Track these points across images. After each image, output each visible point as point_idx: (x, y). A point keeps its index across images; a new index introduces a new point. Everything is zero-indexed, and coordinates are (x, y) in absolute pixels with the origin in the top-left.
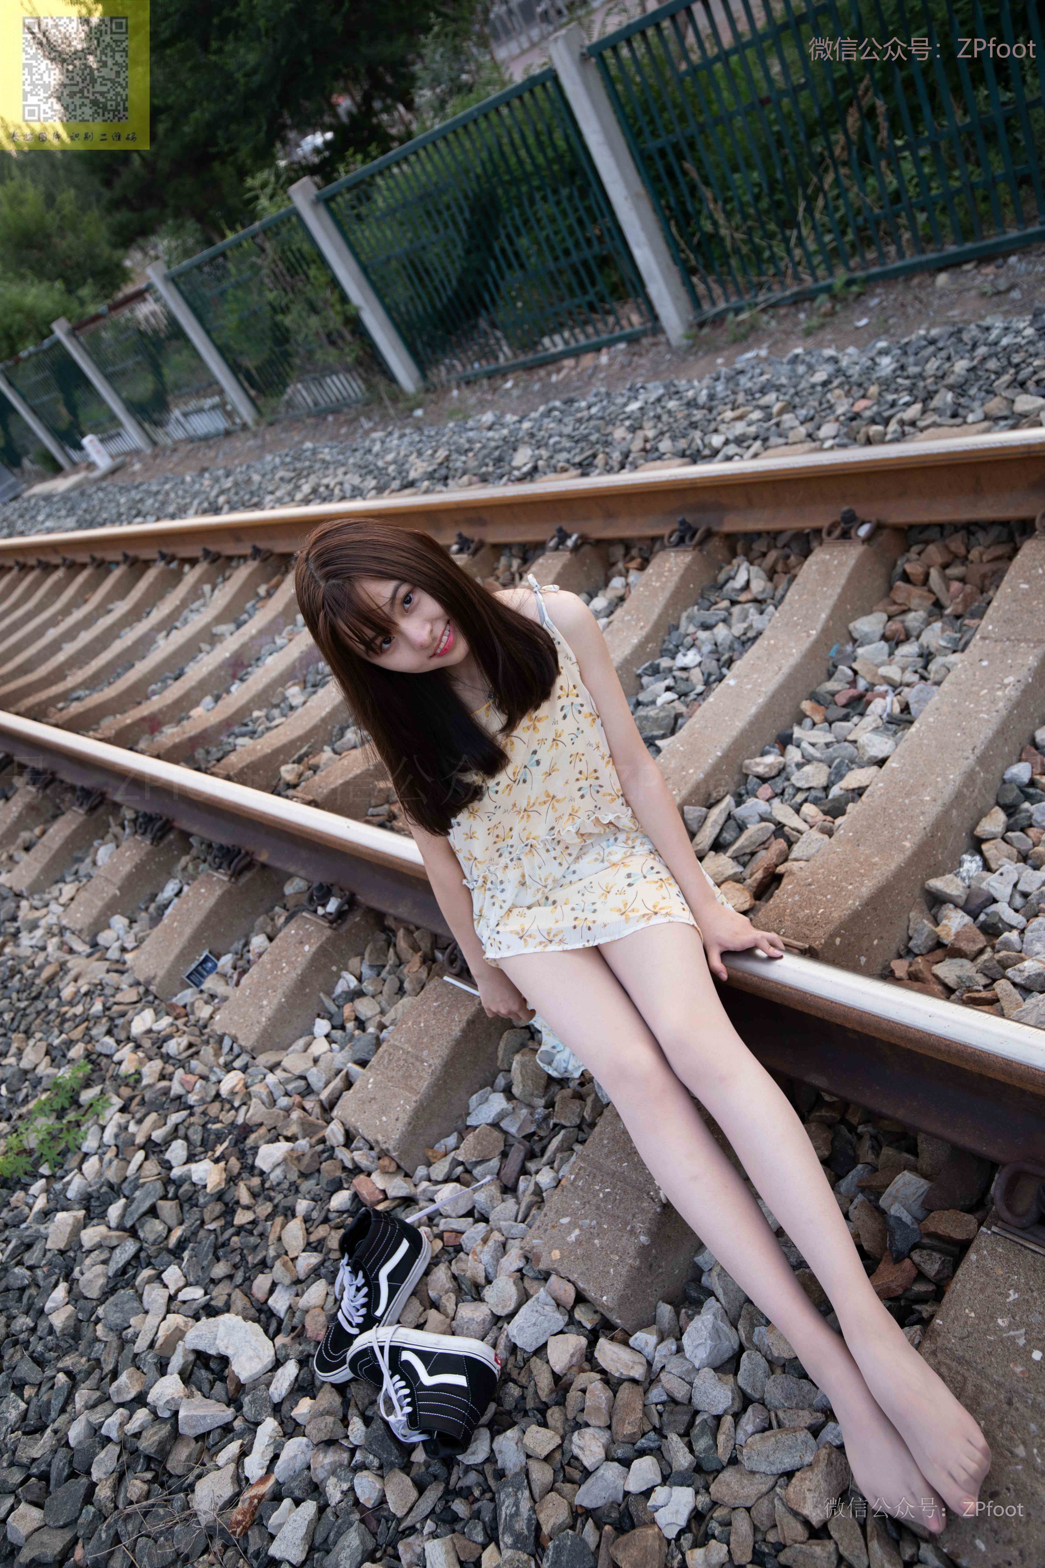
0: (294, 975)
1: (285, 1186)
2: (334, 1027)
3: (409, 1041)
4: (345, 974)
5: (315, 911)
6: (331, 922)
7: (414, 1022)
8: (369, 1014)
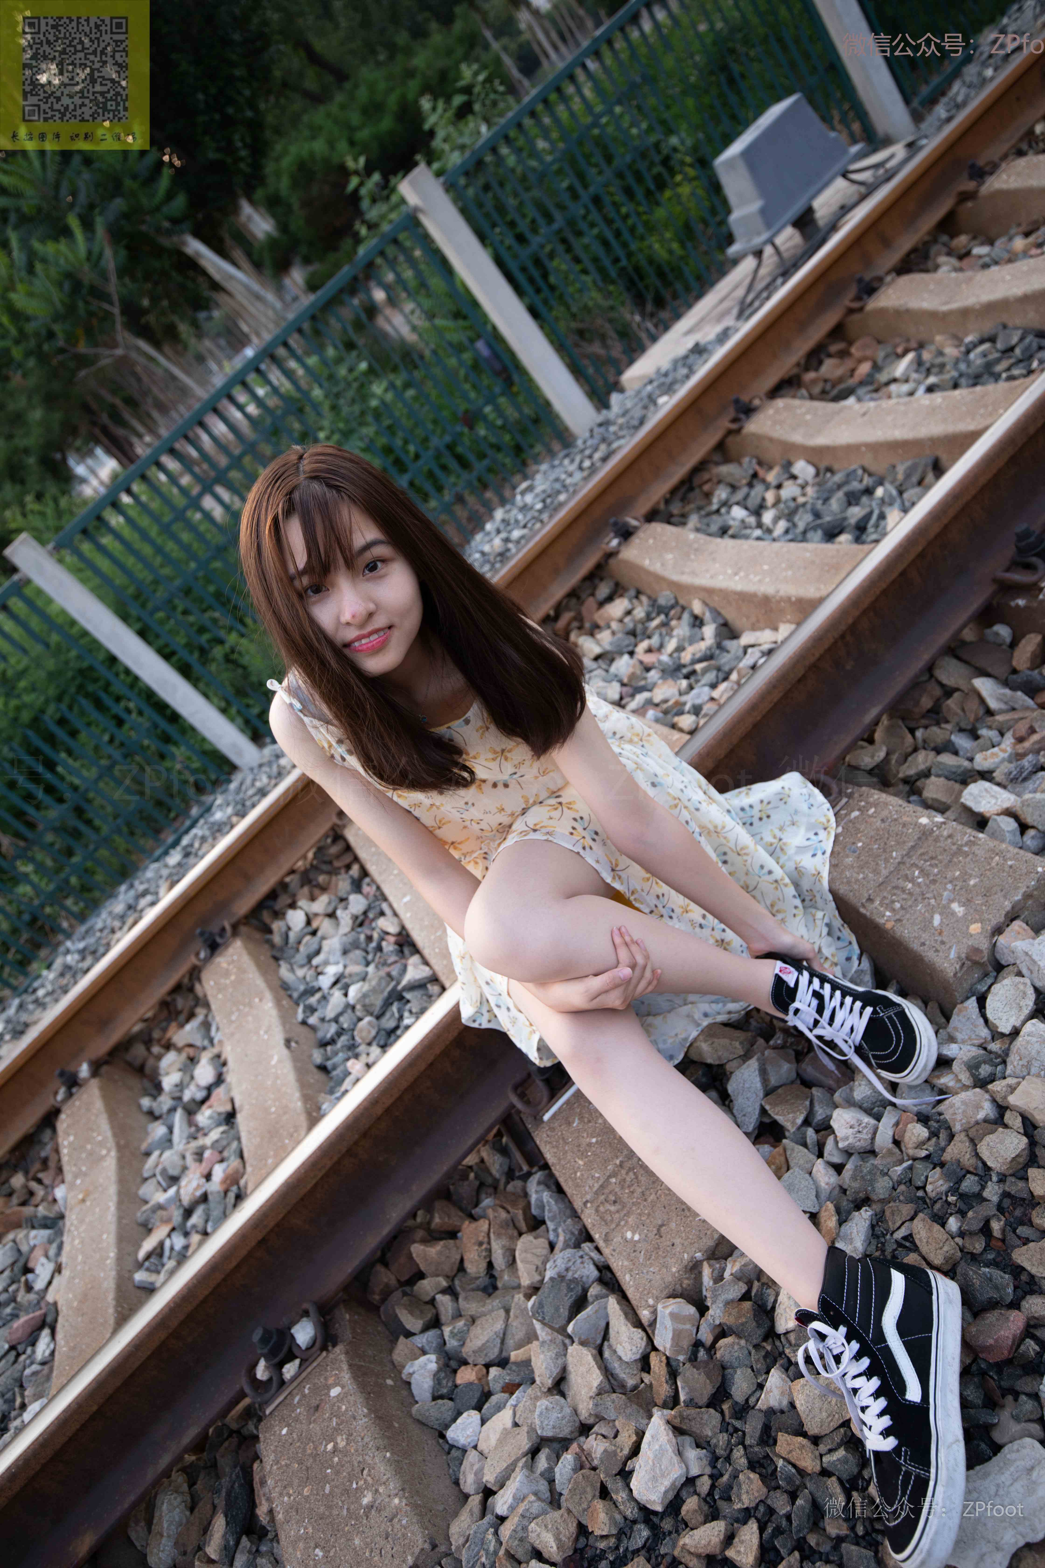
0: (362, 1422)
1: (722, 1439)
2: (479, 1408)
3: (606, 1161)
4: (408, 1369)
5: (282, 1383)
6: (324, 1348)
7: (583, 1155)
8: (499, 1326)
